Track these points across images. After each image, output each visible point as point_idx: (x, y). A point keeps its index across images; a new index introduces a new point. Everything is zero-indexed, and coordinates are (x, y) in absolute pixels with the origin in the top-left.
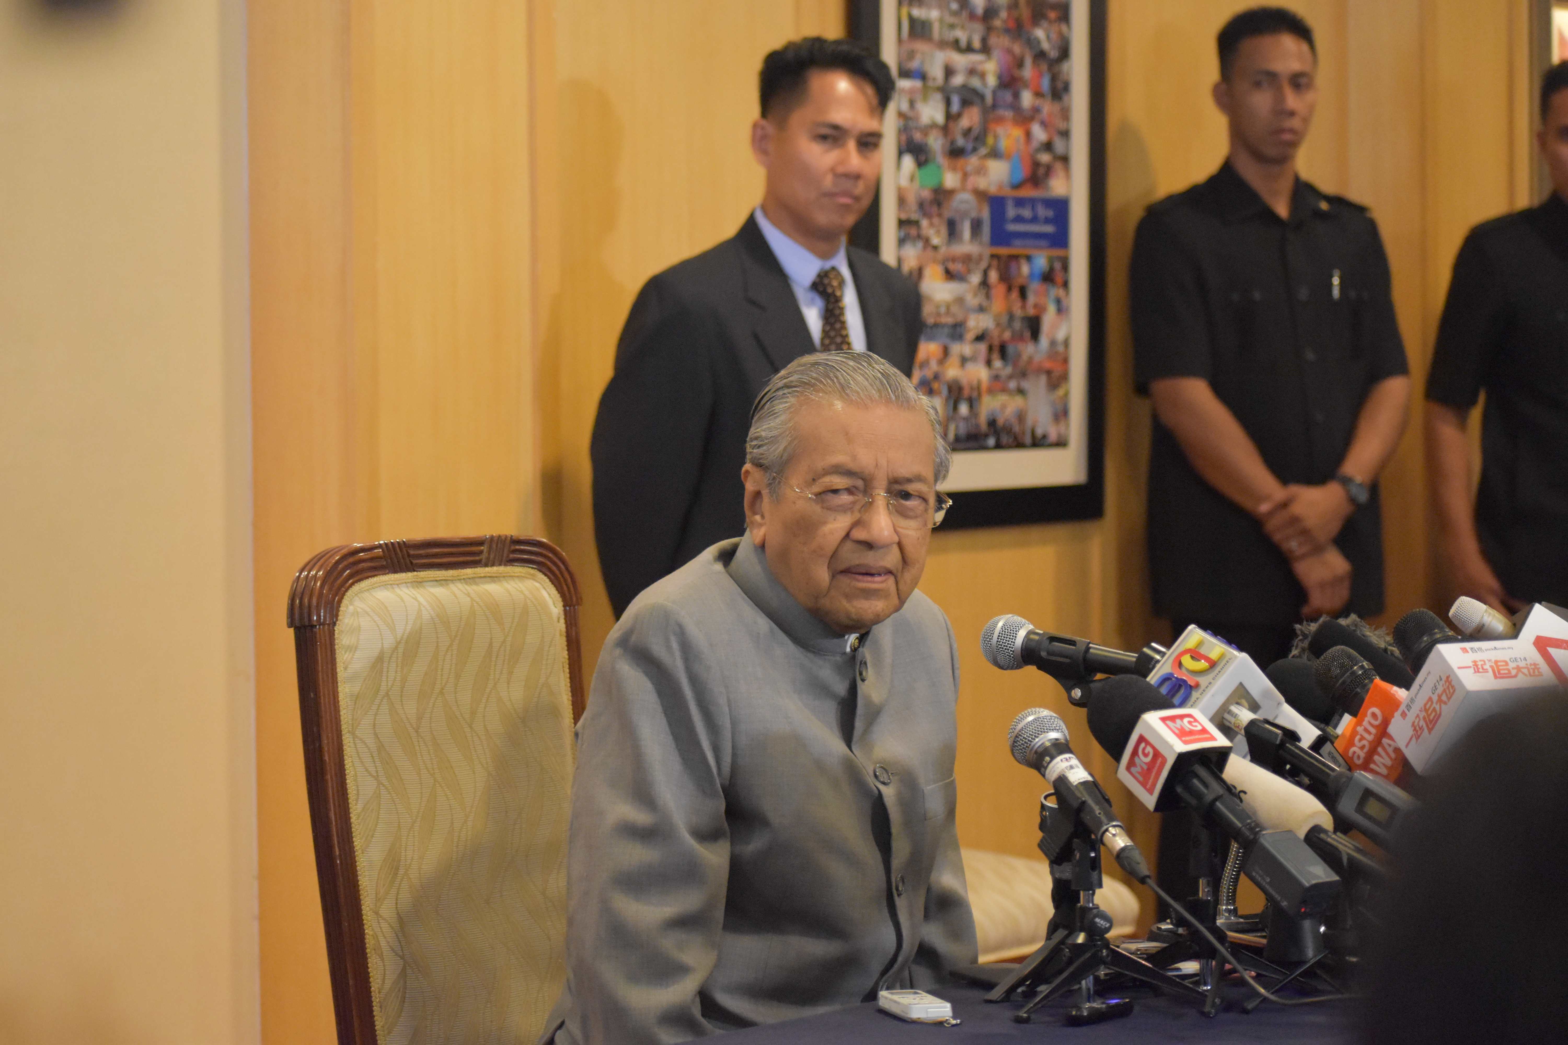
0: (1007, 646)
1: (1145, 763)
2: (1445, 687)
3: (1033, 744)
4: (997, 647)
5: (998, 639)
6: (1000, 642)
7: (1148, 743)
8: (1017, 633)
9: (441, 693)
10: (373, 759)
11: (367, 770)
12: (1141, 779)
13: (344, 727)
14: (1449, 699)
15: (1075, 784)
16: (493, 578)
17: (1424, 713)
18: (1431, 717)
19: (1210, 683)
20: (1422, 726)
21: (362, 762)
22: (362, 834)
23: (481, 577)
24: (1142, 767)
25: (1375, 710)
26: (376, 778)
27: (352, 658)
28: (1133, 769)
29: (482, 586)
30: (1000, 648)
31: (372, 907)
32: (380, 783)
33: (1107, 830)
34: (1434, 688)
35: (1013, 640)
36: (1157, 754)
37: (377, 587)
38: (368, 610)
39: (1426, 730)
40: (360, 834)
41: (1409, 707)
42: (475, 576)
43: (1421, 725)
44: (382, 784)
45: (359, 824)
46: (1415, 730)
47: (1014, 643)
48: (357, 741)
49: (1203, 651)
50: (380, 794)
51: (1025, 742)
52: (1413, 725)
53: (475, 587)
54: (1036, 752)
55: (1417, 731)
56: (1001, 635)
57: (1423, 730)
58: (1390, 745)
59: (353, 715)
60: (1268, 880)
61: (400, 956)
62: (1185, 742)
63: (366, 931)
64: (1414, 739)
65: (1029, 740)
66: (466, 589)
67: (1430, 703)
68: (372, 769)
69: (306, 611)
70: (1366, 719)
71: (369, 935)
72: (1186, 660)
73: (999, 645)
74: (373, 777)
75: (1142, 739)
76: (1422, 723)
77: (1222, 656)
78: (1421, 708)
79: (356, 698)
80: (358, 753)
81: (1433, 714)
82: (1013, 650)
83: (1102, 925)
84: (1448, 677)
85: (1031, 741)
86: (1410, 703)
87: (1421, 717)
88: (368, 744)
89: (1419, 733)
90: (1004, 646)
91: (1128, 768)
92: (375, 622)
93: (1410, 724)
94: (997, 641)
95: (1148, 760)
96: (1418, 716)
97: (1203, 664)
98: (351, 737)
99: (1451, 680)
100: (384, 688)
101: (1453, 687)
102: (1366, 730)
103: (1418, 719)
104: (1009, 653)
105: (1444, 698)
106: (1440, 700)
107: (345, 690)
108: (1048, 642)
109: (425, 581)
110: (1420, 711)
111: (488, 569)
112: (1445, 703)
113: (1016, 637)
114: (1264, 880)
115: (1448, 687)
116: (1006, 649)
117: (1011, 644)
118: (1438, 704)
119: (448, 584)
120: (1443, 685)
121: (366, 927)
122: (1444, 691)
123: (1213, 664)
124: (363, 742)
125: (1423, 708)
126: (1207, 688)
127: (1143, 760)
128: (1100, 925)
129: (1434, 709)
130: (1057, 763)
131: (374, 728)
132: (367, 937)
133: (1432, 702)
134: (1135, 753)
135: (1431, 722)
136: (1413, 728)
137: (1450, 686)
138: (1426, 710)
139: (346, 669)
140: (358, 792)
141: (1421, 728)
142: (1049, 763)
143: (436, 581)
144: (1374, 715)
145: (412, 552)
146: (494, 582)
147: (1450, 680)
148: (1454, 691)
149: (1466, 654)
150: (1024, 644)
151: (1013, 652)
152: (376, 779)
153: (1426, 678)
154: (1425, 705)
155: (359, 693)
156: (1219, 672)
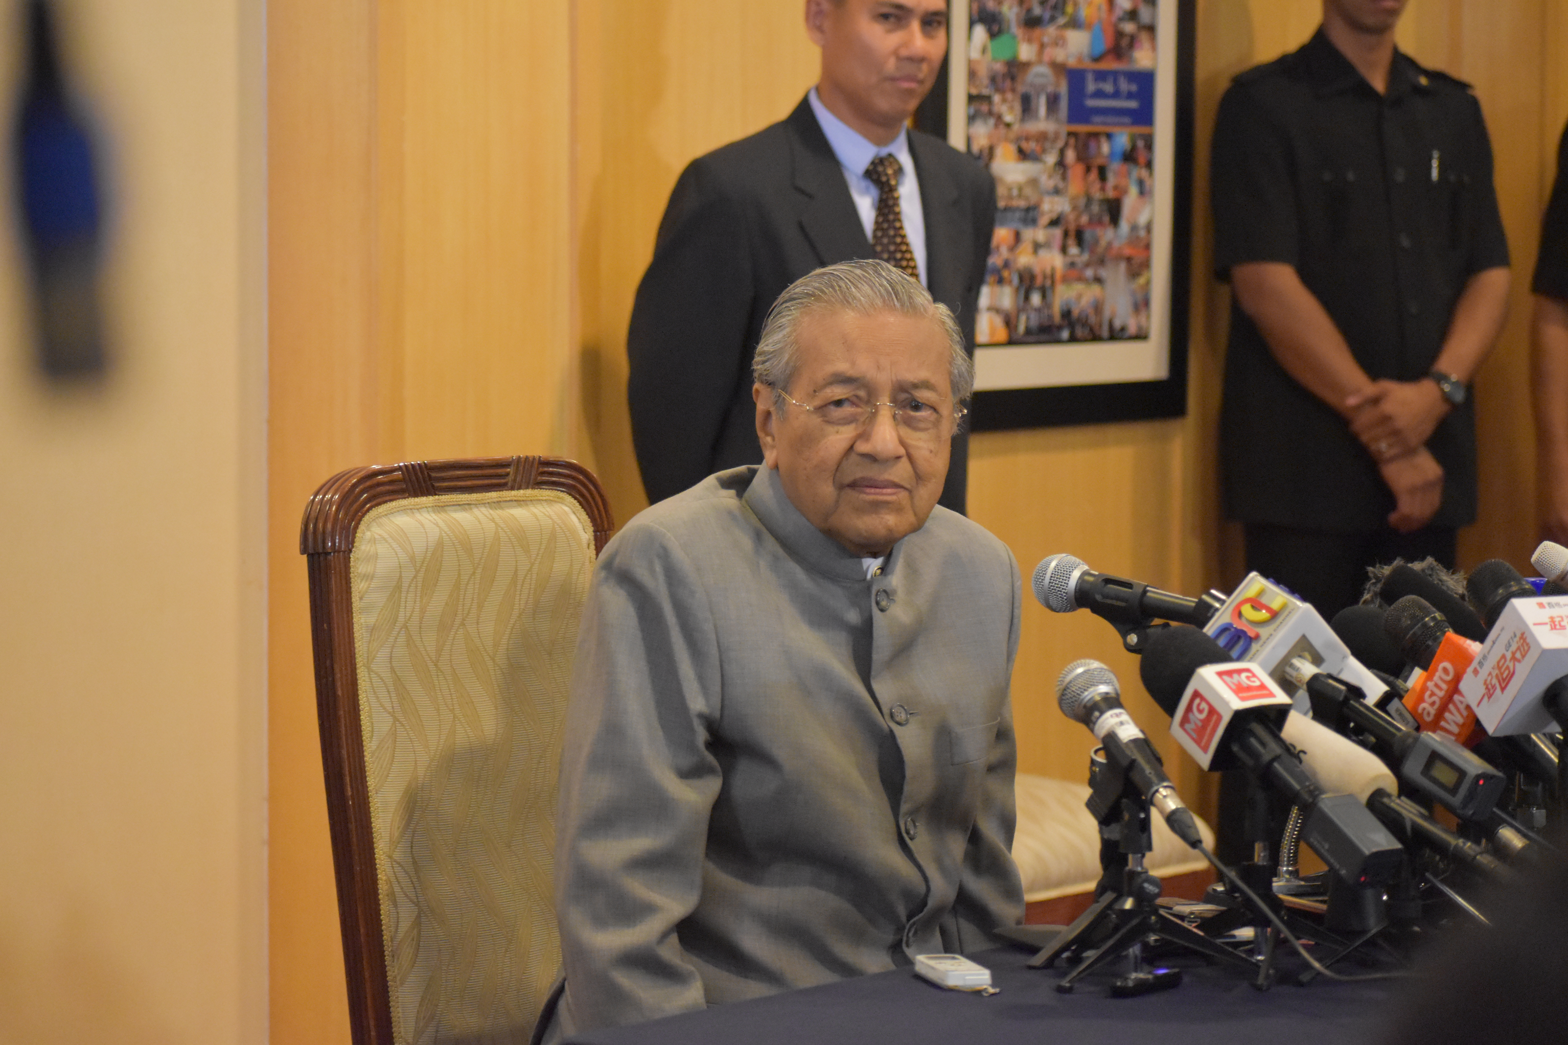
0: (1060, 588)
1: (1201, 721)
2: (1520, 644)
3: (1081, 697)
4: (1050, 588)
5: (1051, 579)
6: (1052, 583)
7: (1203, 699)
8: (1071, 574)
9: (463, 624)
10: (389, 694)
11: (382, 706)
12: (1195, 736)
13: (360, 661)
14: (1523, 656)
15: (1125, 741)
16: (519, 502)
17: (1497, 671)
18: (1505, 676)
19: (1271, 635)
20: (1495, 685)
21: (377, 698)
22: (376, 773)
23: (506, 501)
24: (1196, 724)
25: (1447, 664)
26: (392, 714)
27: (368, 587)
28: (1187, 726)
29: (507, 510)
30: (1053, 589)
31: (385, 850)
32: (396, 720)
33: (1157, 791)
34: (1508, 645)
35: (1067, 582)
36: (1212, 711)
37: (395, 512)
38: (386, 536)
39: (1498, 690)
40: (373, 773)
41: (1481, 664)
42: (500, 499)
43: (1493, 683)
44: (398, 721)
45: (373, 763)
46: (1487, 688)
47: (1067, 584)
48: (373, 675)
49: (1264, 600)
50: (396, 730)
51: (1074, 696)
52: (1485, 683)
53: (499, 512)
54: (1085, 707)
55: (1489, 690)
56: (1053, 575)
57: (1496, 689)
58: (1462, 702)
59: (368, 647)
60: (1327, 846)
61: (414, 903)
62: (1243, 699)
63: (379, 876)
64: (1486, 698)
65: (1078, 694)
66: (490, 514)
67: (1503, 661)
68: (388, 706)
69: (320, 537)
70: (1437, 674)
71: (381, 880)
72: (1247, 610)
73: (1051, 586)
74: (389, 713)
75: (1196, 694)
76: (1495, 681)
77: (1284, 607)
78: (1494, 666)
79: (372, 630)
80: (373, 687)
81: (1507, 672)
82: (1066, 591)
83: (1151, 890)
84: (1523, 634)
85: (1079, 695)
86: (1482, 660)
87: (1494, 674)
88: (384, 678)
89: (1491, 692)
90: (1057, 587)
91: (1182, 724)
92: (393, 549)
93: (1483, 682)
94: (1050, 582)
95: (1203, 716)
96: (1490, 674)
97: (1264, 615)
98: (366, 670)
99: (1526, 638)
100: (401, 619)
101: (1527, 644)
102: (1436, 685)
103: (1490, 678)
104: (1062, 595)
105: (1518, 655)
106: (1514, 658)
107: (362, 622)
108: (1103, 584)
109: (447, 506)
110: (1493, 668)
111: (514, 492)
112: (1519, 661)
113: (1069, 578)
114: (1323, 847)
115: (1522, 645)
116: (1058, 591)
117: (1064, 586)
118: (1512, 661)
119: (471, 509)
120: (1517, 643)
121: (379, 871)
122: (1518, 648)
123: (1274, 615)
124: (379, 676)
125: (1496, 666)
126: (1268, 639)
127: (1198, 717)
128: (1148, 891)
129: (1508, 668)
130: (1107, 718)
131: (391, 662)
132: (380, 882)
133: (1505, 661)
134: (1189, 709)
135: (1504, 680)
136: (1485, 687)
137: (1525, 645)
138: (1499, 668)
139: (361, 599)
140: (373, 729)
141: (1494, 687)
142: (1098, 718)
143: (459, 505)
144: (1445, 670)
145: (433, 475)
146: (520, 506)
147: (1525, 636)
148: (1529, 648)
149: (1543, 610)
150: (1078, 586)
151: (1066, 593)
152: (392, 716)
153: (1499, 635)
154: (1498, 662)
155: (375, 625)
156: (1281, 623)
